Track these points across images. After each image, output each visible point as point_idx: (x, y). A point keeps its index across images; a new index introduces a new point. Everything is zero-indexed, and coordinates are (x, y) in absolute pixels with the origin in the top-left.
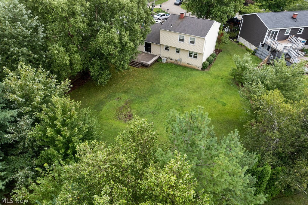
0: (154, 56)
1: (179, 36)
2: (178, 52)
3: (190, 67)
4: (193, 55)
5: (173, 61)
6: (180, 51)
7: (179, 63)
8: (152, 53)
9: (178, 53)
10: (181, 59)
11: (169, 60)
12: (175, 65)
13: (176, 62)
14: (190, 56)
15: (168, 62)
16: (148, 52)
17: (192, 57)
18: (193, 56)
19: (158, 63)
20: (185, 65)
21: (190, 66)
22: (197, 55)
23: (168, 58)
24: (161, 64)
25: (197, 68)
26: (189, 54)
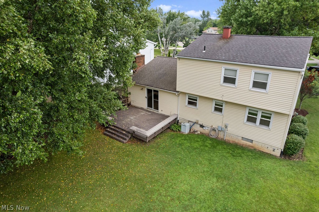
0: (165, 117)
1: (223, 70)
2: (220, 110)
4: (259, 118)
5: (206, 131)
6: (224, 108)
7: (221, 136)
8: (160, 111)
9: (218, 113)
10: (226, 127)
11: (197, 128)
12: (211, 139)
13: (213, 133)
14: (252, 119)
15: (194, 132)
16: (152, 110)
17: (255, 122)
18: (258, 121)
19: (172, 133)
20: (237, 141)
21: (250, 143)
22: (269, 118)
23: (195, 123)
24: (178, 137)
25: (269, 151)
26: (247, 114)
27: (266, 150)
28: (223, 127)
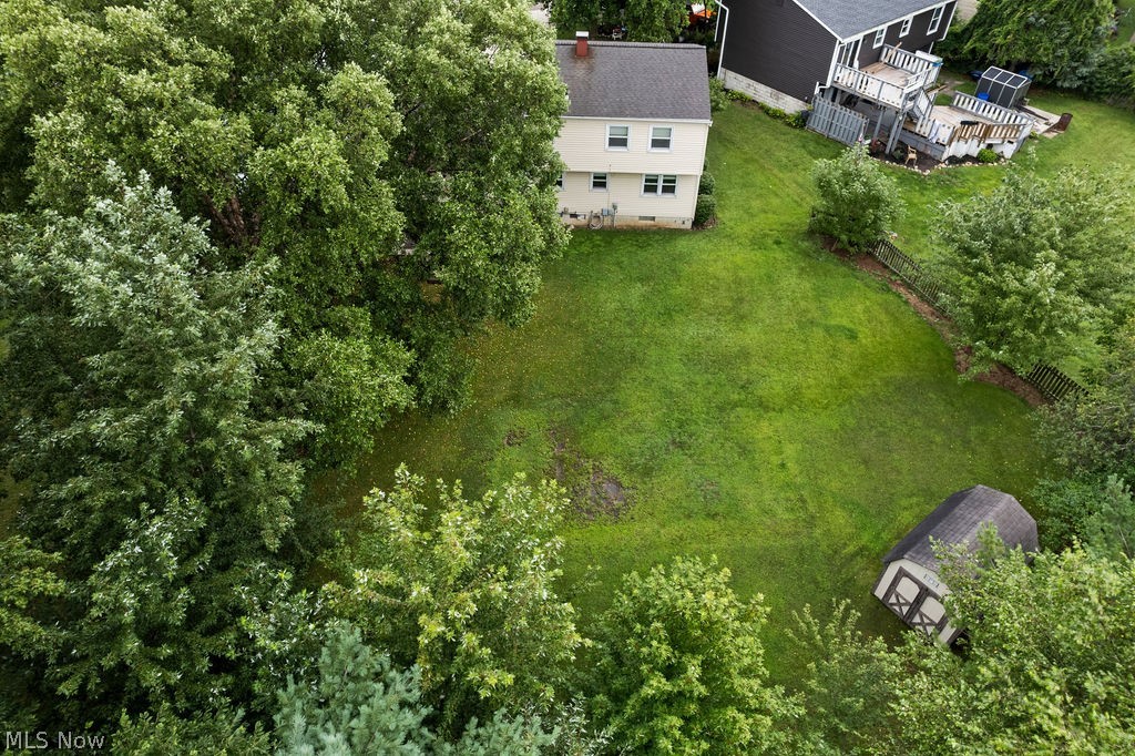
1: (608, 129)
2: (603, 185)
3: (651, 226)
4: (660, 184)
5: (581, 221)
6: (608, 180)
7: (608, 222)
9: (601, 190)
10: (615, 207)
11: (567, 220)
12: (596, 232)
13: (593, 222)
14: (651, 188)
17: (656, 191)
18: (660, 189)
20: (632, 224)
21: (652, 222)
22: (674, 181)
23: (563, 213)
25: (678, 225)
26: (644, 183)
27: (674, 226)
28: (611, 208)
